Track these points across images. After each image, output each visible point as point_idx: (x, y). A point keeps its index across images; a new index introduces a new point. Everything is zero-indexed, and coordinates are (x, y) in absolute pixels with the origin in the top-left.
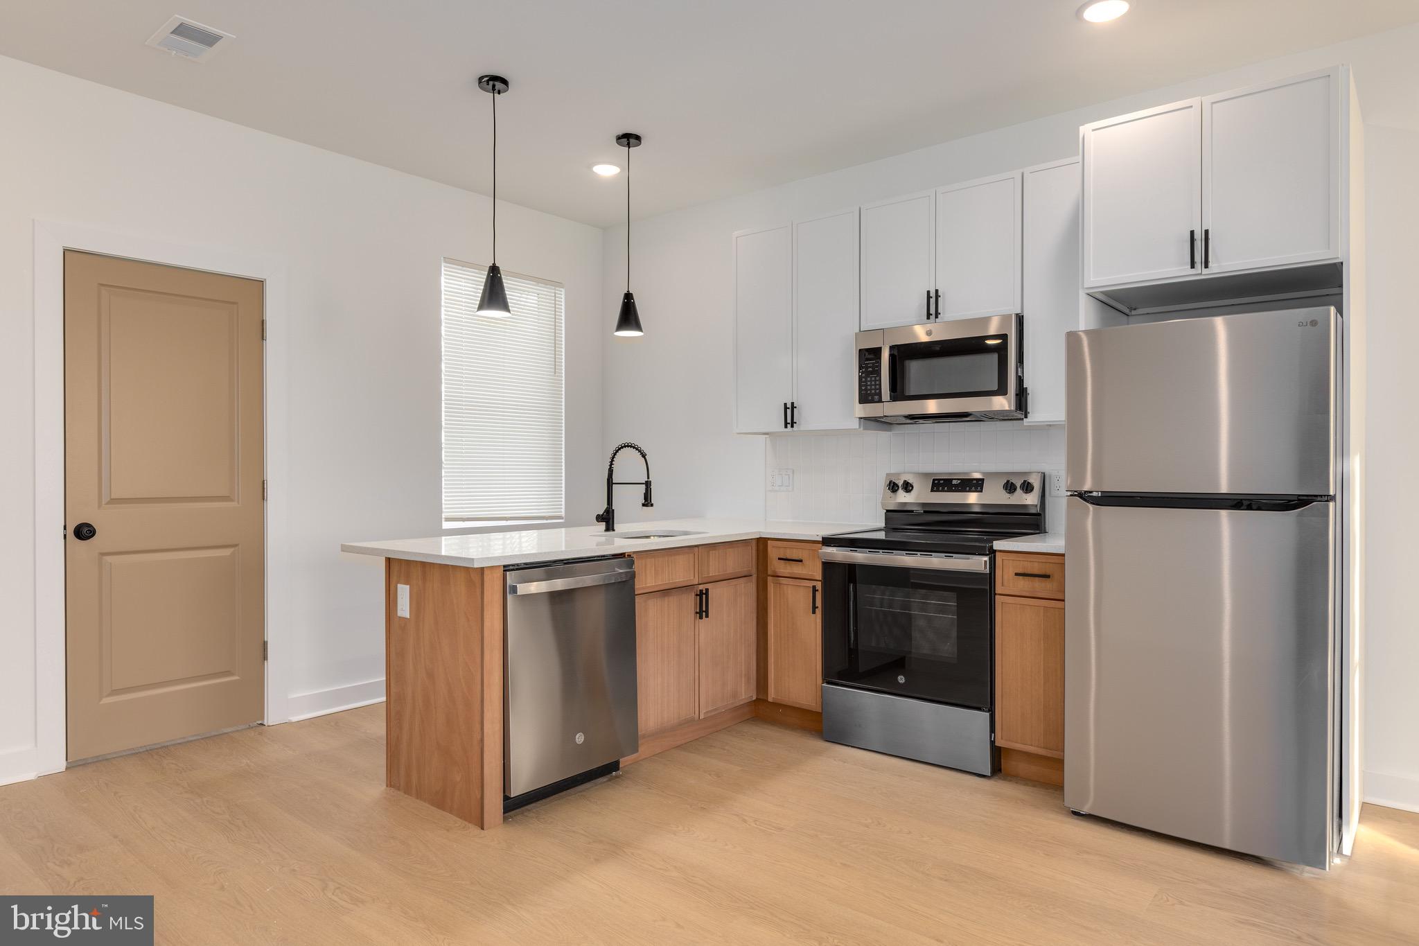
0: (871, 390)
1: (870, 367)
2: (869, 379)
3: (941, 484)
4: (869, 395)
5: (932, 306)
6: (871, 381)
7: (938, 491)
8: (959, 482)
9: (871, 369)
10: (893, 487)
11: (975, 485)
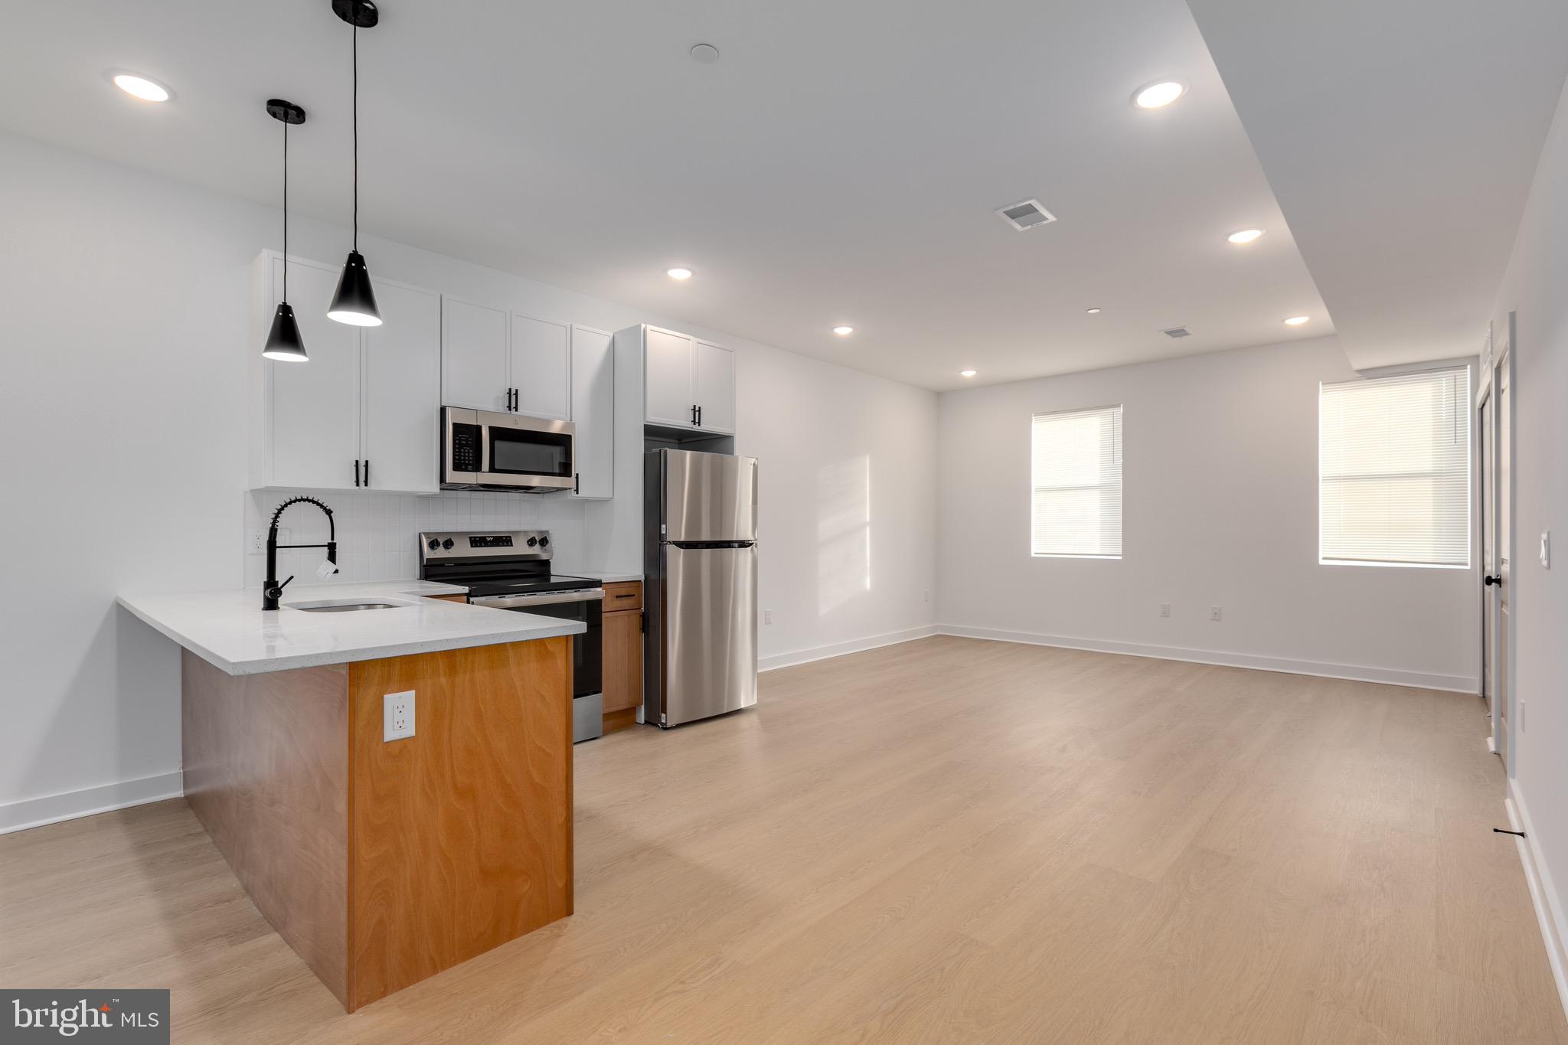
0: (465, 460)
1: (463, 440)
2: (462, 450)
3: (477, 541)
4: (464, 464)
5: (512, 399)
6: (464, 452)
7: (476, 546)
8: (492, 539)
9: (464, 442)
10: (433, 544)
11: (504, 540)
